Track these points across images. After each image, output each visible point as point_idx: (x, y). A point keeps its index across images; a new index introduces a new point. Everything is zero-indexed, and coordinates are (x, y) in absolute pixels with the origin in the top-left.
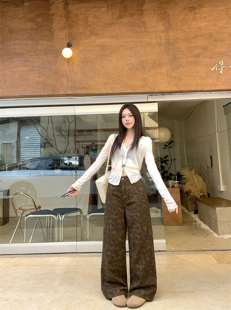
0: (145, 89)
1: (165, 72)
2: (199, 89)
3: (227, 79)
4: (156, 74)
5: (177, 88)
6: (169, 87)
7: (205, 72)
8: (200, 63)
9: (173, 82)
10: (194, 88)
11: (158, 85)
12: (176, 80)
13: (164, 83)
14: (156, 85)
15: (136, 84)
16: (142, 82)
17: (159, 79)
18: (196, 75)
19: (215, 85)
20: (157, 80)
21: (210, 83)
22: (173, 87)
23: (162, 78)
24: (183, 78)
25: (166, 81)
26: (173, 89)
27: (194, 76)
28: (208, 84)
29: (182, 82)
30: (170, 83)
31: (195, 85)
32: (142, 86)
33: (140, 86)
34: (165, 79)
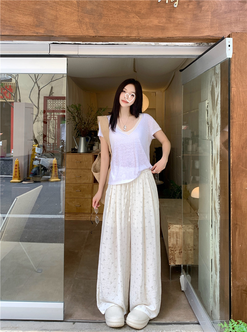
0: (37, 31)
1: (75, 2)
2: (134, 35)
3: (185, 19)
4: (58, 4)
5: (94, 32)
6: (80, 29)
7: (147, 5)
9: (87, 20)
10: (125, 32)
11: (60, 25)
12: (92, 16)
13: (72, 20)
14: (57, 24)
15: (21, 20)
16: (32, 18)
17: (62, 13)
18: (130, 10)
19: (163, 29)
20: (59, 14)
21: (154, 24)
22: (87, 29)
23: (68, 11)
24: (106, 14)
25: (75, 18)
26: (87, 33)
27: (126, 11)
28: (150, 27)
29: (104, 21)
30: (82, 21)
31: (127, 28)
32: (30, 25)
33: (28, 25)
34: (74, 13)
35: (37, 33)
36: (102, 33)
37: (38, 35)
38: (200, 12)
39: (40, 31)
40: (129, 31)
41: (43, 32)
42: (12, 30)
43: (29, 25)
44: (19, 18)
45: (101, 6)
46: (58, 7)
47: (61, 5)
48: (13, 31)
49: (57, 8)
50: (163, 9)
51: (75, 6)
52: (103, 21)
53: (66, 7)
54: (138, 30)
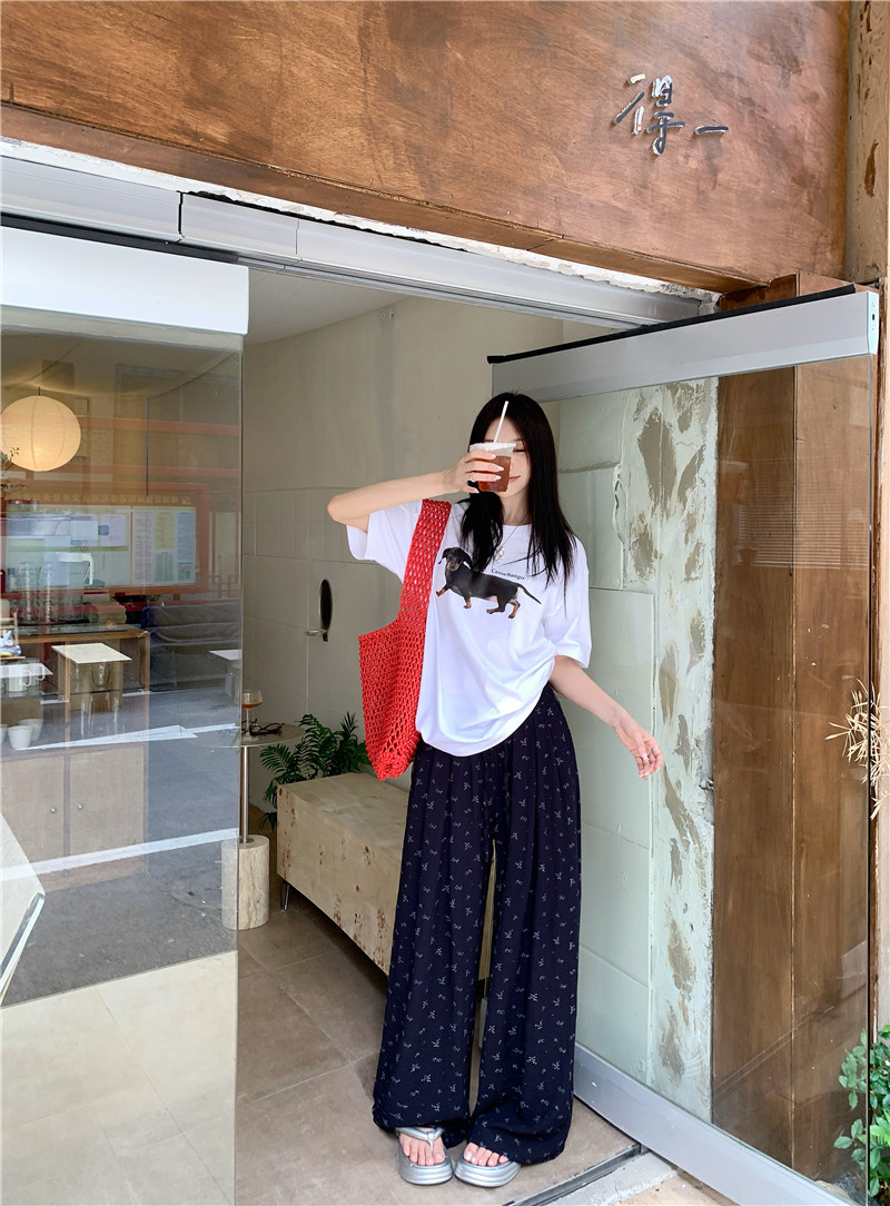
0: (194, 127)
1: (353, 37)
3: (679, 202)
5: (422, 183)
6: (372, 156)
7: (584, 124)
8: (561, 53)
9: (399, 129)
10: (521, 206)
11: (295, 122)
12: (416, 116)
13: (340, 114)
14: (284, 116)
15: (117, 55)
16: (173, 58)
17: (303, 74)
18: (536, 128)
19: (626, 220)
20: (291, 74)
21: (603, 199)
22: (399, 168)
23: (326, 71)
24: (461, 123)
25: (354, 109)
26: (397, 183)
27: (524, 129)
28: (592, 206)
29: (457, 147)
30: (379, 129)
31: (527, 192)
32: (163, 88)
33: (151, 87)
34: (349, 85)
35: (196, 136)
36: (451, 194)
37: (200, 146)
38: (714, 188)
39: (209, 132)
40: (533, 206)
41: (222, 138)
42: (73, 91)
43: (155, 90)
44: (108, 41)
45: (446, 83)
46: (285, 41)
47: (298, 34)
48: (77, 101)
49: (281, 46)
50: (625, 151)
51: (352, 56)
52: (451, 148)
53: (319, 52)
54: (557, 208)
